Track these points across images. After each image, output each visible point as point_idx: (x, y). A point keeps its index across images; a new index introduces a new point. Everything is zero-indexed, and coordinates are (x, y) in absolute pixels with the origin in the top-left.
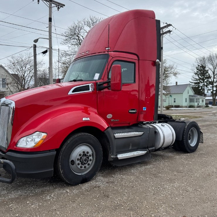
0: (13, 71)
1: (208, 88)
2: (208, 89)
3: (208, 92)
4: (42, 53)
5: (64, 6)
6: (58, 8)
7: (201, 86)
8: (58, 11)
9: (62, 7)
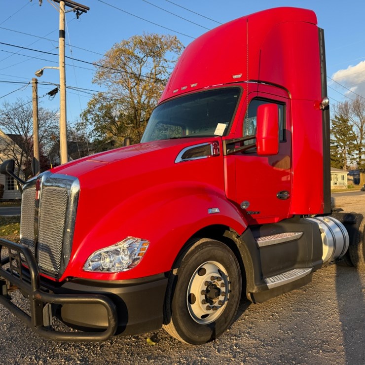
0: (7, 130)
1: (353, 155)
2: (353, 157)
3: (352, 163)
4: (49, 93)
5: (87, 11)
6: (78, 14)
7: (340, 152)
8: (78, 18)
9: (83, 11)
